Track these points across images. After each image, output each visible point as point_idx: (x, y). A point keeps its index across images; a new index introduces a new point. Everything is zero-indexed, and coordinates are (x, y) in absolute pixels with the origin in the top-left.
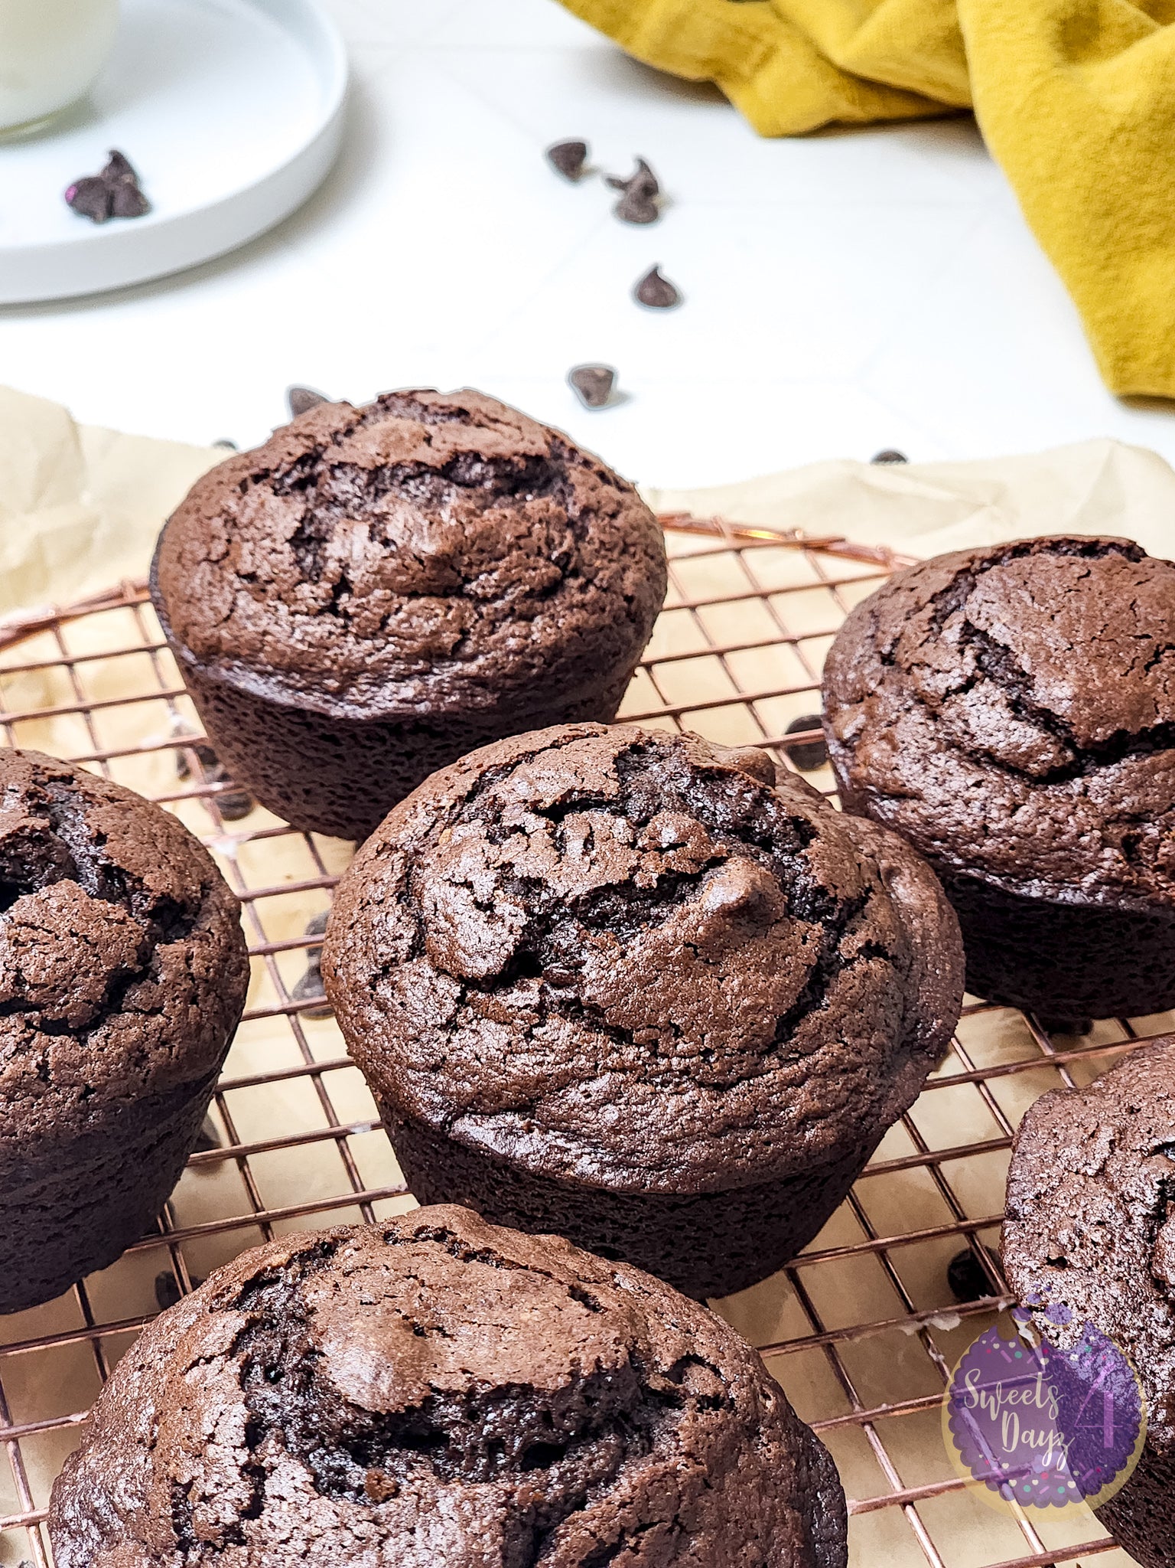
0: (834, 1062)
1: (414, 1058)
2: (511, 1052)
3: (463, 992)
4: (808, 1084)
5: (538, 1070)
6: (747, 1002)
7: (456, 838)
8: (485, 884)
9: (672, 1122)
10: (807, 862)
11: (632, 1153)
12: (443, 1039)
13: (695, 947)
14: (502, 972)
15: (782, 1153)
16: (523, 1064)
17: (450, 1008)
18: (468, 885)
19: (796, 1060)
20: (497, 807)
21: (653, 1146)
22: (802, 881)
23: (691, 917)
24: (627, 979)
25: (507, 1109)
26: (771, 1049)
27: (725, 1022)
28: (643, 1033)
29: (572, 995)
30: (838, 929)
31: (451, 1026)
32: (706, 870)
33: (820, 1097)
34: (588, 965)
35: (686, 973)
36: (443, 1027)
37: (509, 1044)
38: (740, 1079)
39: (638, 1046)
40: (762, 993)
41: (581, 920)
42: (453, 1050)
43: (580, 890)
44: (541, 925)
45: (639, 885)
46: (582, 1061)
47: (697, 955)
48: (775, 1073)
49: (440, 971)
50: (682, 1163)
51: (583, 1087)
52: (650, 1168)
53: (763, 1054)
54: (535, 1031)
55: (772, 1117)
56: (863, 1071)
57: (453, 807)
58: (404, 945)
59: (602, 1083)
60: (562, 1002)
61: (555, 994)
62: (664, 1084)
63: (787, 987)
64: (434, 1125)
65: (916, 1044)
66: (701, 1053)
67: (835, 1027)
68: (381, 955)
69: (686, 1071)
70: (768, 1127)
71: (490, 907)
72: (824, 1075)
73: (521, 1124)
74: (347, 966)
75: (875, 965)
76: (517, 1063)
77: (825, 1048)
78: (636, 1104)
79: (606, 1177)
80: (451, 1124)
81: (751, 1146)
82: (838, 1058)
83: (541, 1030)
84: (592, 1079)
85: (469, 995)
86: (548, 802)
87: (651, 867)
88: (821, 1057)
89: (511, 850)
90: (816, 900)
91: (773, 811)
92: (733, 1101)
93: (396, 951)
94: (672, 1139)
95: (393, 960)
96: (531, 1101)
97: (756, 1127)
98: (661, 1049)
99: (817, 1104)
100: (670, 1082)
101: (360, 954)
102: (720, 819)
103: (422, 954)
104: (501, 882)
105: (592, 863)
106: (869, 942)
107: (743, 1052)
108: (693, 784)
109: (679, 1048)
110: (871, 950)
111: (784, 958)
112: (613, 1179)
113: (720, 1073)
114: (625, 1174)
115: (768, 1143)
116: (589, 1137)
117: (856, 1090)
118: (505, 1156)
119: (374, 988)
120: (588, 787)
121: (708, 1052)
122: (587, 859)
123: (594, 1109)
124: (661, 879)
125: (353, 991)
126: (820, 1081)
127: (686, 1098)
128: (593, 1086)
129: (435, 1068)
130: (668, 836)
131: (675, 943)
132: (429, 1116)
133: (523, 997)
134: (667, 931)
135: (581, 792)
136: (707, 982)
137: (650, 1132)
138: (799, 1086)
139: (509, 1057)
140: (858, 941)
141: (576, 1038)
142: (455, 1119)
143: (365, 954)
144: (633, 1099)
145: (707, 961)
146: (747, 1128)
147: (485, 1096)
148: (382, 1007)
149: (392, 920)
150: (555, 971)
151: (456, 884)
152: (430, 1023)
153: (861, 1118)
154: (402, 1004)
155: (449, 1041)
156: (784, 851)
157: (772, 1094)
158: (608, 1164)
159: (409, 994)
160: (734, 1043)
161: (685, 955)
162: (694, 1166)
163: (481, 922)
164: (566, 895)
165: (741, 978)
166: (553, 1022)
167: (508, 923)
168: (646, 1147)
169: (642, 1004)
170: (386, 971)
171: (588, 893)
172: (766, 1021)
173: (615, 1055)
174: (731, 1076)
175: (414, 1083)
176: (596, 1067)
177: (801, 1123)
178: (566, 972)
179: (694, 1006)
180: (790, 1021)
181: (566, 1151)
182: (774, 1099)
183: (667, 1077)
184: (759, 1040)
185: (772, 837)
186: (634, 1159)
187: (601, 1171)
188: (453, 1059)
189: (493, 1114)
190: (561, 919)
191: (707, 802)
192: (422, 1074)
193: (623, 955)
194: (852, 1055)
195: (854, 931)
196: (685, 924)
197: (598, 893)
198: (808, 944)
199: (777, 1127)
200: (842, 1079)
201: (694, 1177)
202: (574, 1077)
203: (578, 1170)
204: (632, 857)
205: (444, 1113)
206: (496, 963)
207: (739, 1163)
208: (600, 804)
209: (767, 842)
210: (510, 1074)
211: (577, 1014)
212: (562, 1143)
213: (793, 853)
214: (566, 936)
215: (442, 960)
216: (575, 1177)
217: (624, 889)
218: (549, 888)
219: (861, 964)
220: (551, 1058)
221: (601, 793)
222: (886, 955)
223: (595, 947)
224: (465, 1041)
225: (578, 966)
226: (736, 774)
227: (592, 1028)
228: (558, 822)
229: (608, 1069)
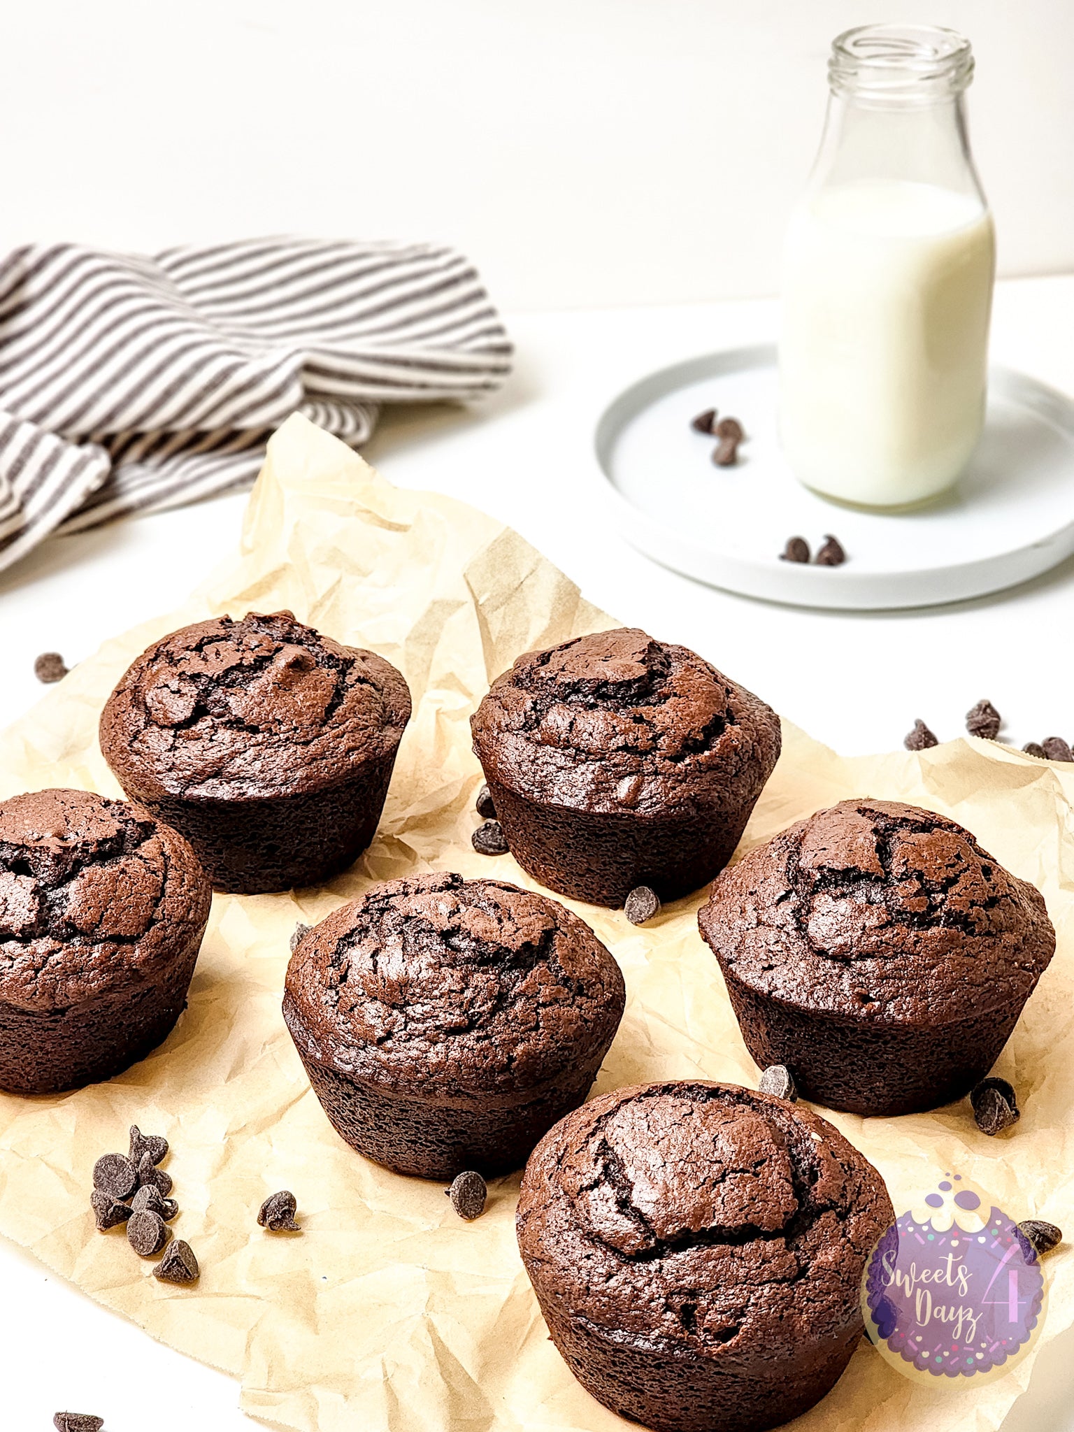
1: (159, 769)
2: (205, 750)
3: (175, 732)
4: (346, 736)
5: (219, 754)
6: (308, 704)
8: (174, 684)
9: (287, 761)
10: (321, 646)
11: (272, 779)
12: (171, 755)
13: (278, 684)
14: (191, 716)
15: (342, 768)
16: (212, 755)
17: (171, 740)
18: (167, 686)
19: (338, 727)
21: (281, 774)
23: (273, 671)
24: (251, 703)
25: (208, 779)
26: (324, 723)
27: (300, 714)
28: (264, 726)
29: (227, 719)
30: (343, 673)
31: (173, 748)
32: (274, 654)
33: (353, 741)
34: (231, 702)
35: (277, 696)
36: (170, 750)
37: (203, 747)
38: (313, 739)
39: (263, 732)
40: (314, 699)
41: (223, 685)
42: (177, 759)
43: (219, 672)
44: (206, 693)
46: (239, 745)
47: (280, 687)
48: (329, 733)
49: (162, 727)
50: (297, 778)
51: (242, 757)
52: (282, 785)
53: (321, 726)
54: (214, 738)
55: (332, 753)
56: (370, 729)
57: (148, 665)
58: (141, 724)
59: (251, 752)
60: (222, 723)
61: (217, 721)
62: (279, 746)
63: (325, 695)
64: (176, 795)
66: (292, 729)
67: (352, 711)
68: (131, 731)
69: (287, 739)
70: (332, 757)
71: (179, 691)
72: (352, 732)
73: (218, 782)
75: (365, 686)
76: (209, 754)
77: (350, 720)
78: (268, 758)
79: (262, 794)
80: (184, 793)
82: (357, 724)
83: (216, 737)
84: (245, 752)
85: (179, 732)
86: (194, 645)
87: (249, 656)
88: (350, 724)
89: (182, 667)
90: (329, 662)
91: (299, 629)
93: (138, 726)
94: (289, 769)
95: (138, 731)
96: (220, 769)
97: (326, 758)
98: (274, 731)
99: (352, 744)
100: (281, 746)
101: (121, 735)
102: (275, 636)
103: (151, 725)
104: (181, 680)
105: (222, 661)
106: (359, 677)
107: (312, 725)
108: (259, 626)
109: (282, 729)
110: (361, 680)
111: (321, 683)
112: (266, 794)
113: (304, 737)
114: (271, 790)
115: (333, 764)
116: (249, 778)
117: (369, 737)
118: (213, 799)
119: (132, 746)
121: (296, 729)
122: (218, 660)
123: (249, 765)
124: (255, 660)
126: (351, 734)
127: (291, 751)
128: (247, 755)
130: (253, 643)
131: (268, 684)
132: (172, 792)
133: (203, 725)
134: (263, 680)
136: (288, 699)
137: (278, 768)
138: (342, 737)
139: (204, 752)
140: (354, 677)
141: (233, 735)
142: (185, 789)
144: (267, 756)
145: (285, 689)
146: (322, 759)
147: (197, 774)
148: (137, 753)
149: (133, 715)
150: (216, 711)
151: (160, 688)
152: (163, 751)
153: (375, 749)
154: (148, 747)
155: (174, 755)
156: (309, 645)
157: (330, 743)
158: (263, 788)
159: (150, 742)
160: (307, 723)
161: (274, 688)
162: (302, 779)
163: (176, 698)
164: (213, 675)
165: (303, 694)
166: (221, 731)
167: (189, 695)
168: (277, 776)
169: (260, 714)
170: (135, 737)
171: (223, 672)
172: (319, 710)
173: (253, 739)
174: (309, 737)
175: (161, 780)
176: (245, 747)
177: (347, 753)
178: (222, 710)
179: (284, 710)
180: (330, 709)
181: (241, 788)
182: (331, 745)
183: (280, 743)
184: (317, 720)
185: (302, 640)
186: (273, 782)
187: (260, 791)
188: (178, 762)
189: (203, 782)
190: (213, 687)
191: (268, 631)
192: (164, 775)
193: (246, 694)
194: (364, 723)
195: (351, 674)
196: (271, 675)
197: (227, 672)
198: (331, 677)
199: (336, 756)
200: (361, 733)
201: (303, 785)
202: (236, 753)
203: (249, 794)
204: (239, 655)
205: (180, 789)
206: (188, 713)
207: (322, 775)
208: (218, 641)
209: (300, 642)
210: (207, 760)
211: (230, 728)
212: (238, 785)
213: (313, 645)
214: (218, 694)
215: (162, 722)
216: (247, 798)
217: (239, 667)
218: (204, 675)
219: (358, 685)
220: (224, 747)
221: (217, 636)
222: (369, 683)
223: (231, 694)
224: (182, 753)
225: (227, 705)
226: (278, 617)
227: (240, 730)
228: (201, 650)
229: (252, 746)
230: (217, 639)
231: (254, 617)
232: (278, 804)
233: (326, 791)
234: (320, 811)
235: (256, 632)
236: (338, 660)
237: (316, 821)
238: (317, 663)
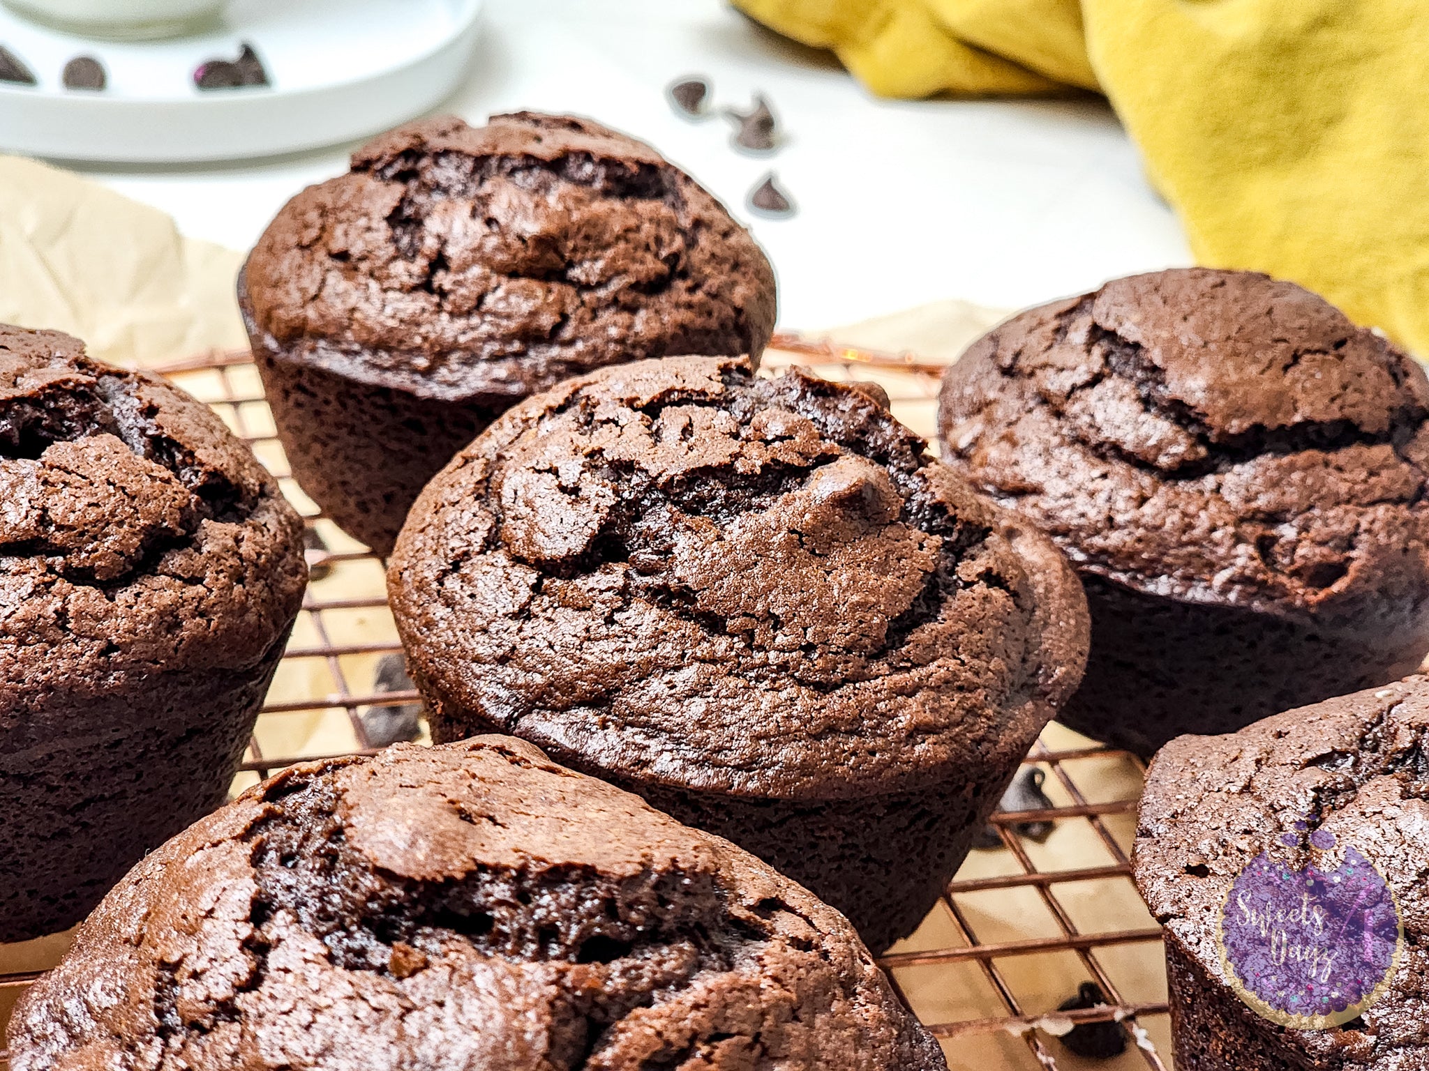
0: (949, 676)
1: (480, 650)
2: (589, 639)
3: (540, 579)
4: (920, 696)
5: (617, 657)
6: (856, 598)
7: (543, 432)
8: (571, 471)
9: (766, 718)
10: (925, 480)
11: (719, 750)
12: (514, 628)
13: (801, 535)
14: (584, 552)
15: (888, 765)
16: (602, 653)
17: (524, 594)
18: (554, 471)
19: (908, 670)
20: (590, 406)
21: (743, 743)
22: (918, 497)
23: (797, 503)
24: (723, 561)
25: (579, 705)
26: (879, 653)
27: (831, 618)
28: (738, 621)
29: (660, 582)
30: (957, 552)
31: (524, 614)
32: (814, 466)
33: (933, 710)
34: (680, 545)
36: (515, 616)
37: (587, 630)
38: (845, 681)
39: (732, 635)
40: (872, 591)
41: (675, 503)
42: (524, 639)
43: (676, 471)
44: (633, 510)
45: (740, 470)
46: (667, 649)
47: (802, 544)
48: (883, 679)
49: (517, 560)
50: (778, 762)
51: (667, 678)
52: (738, 768)
53: (871, 657)
54: (617, 616)
55: (878, 725)
56: (980, 694)
57: (542, 417)
58: (477, 539)
59: (690, 674)
60: (648, 589)
61: (640, 580)
62: (759, 679)
63: (901, 590)
64: (498, 721)
65: (1037, 689)
66: (802, 648)
67: (952, 642)
68: (453, 550)
69: (783, 667)
70: (874, 735)
71: (575, 490)
72: (937, 688)
73: (596, 719)
74: (413, 567)
75: (997, 594)
76: (595, 650)
77: (940, 662)
78: (727, 697)
79: (688, 775)
80: (516, 720)
81: (854, 753)
82: (954, 674)
83: (623, 615)
84: (677, 669)
85: (546, 582)
86: (645, 399)
87: (755, 453)
88: (937, 670)
89: (603, 438)
90: (933, 518)
91: (888, 430)
92: (834, 703)
93: (469, 544)
94: (766, 737)
95: (466, 553)
96: (609, 692)
97: (860, 735)
98: (758, 641)
99: (929, 717)
100: (765, 678)
101: (429, 553)
102: (830, 429)
103: (497, 549)
104: (592, 467)
105: (690, 448)
106: (989, 570)
107: (849, 650)
108: (803, 396)
109: (778, 640)
110: (991, 578)
111: (899, 560)
112: (697, 778)
113: (823, 671)
114: (710, 772)
115: (873, 753)
116: (671, 731)
117: (969, 711)
118: (575, 752)
119: (442, 584)
120: (689, 387)
121: (809, 648)
122: (685, 444)
123: (678, 701)
124: (765, 467)
125: (419, 589)
126: (933, 694)
127: (784, 695)
128: (679, 677)
129: (503, 660)
130: (776, 428)
131: (778, 529)
132: (492, 712)
133: (605, 581)
134: (769, 516)
135: (682, 391)
136: (812, 572)
137: (740, 728)
138: (911, 695)
139: (586, 644)
140: (979, 566)
141: (662, 623)
142: (522, 715)
143: (435, 552)
144: (723, 693)
145: (813, 552)
146: (850, 733)
147: (557, 689)
148: (449, 603)
149: (467, 517)
150: (642, 557)
151: (539, 472)
152: (500, 614)
153: (978, 742)
154: (472, 596)
155: (520, 630)
156: (900, 469)
157: (879, 701)
158: (694, 762)
159: (480, 584)
160: (838, 641)
161: (789, 542)
162: (789, 767)
163: (564, 503)
164: (660, 475)
165: (850, 573)
166: (637, 606)
167: (593, 504)
168: (735, 744)
169: (738, 591)
170: (456, 567)
171: (685, 473)
172: (876, 621)
173: (706, 645)
174: (837, 677)
175: (478, 677)
176: (683, 656)
177: (911, 735)
178: (655, 557)
179: (797, 597)
180: (902, 626)
181: (645, 748)
182: (881, 706)
183: (763, 671)
184: (867, 641)
185: (887, 454)
186: (721, 757)
187: (684, 769)
188: (523, 648)
189: (565, 708)
190: (653, 504)
191: (818, 414)
192: (488, 667)
193: (720, 538)
194: (969, 674)
195: (973, 558)
196: (790, 510)
197: (696, 476)
198: (925, 551)
199: (884, 736)
200: (957, 696)
201: (787, 782)
202: (657, 666)
203: (657, 768)
204: (735, 446)
205: (509, 709)
206: (577, 544)
207: (840, 769)
208: (702, 404)
209: (882, 458)
210: (586, 662)
211: (664, 604)
212: (639, 739)
213: (910, 472)
214: (658, 519)
215: (519, 548)
216: (652, 777)
217: (724, 472)
218: (642, 470)
219: (981, 588)
220: (633, 645)
221: (703, 393)
222: (1007, 589)
223: (688, 528)
224: (538, 629)
225: (669, 550)
226: (850, 392)
227: (682, 614)
228: (655, 416)
229: (697, 659)
230: (702, 399)
231: (797, 376)
232: (718, 807)
233: (839, 807)
234: (814, 846)
235: (792, 409)
236: (953, 519)
237: (801, 864)
238: (905, 514)
